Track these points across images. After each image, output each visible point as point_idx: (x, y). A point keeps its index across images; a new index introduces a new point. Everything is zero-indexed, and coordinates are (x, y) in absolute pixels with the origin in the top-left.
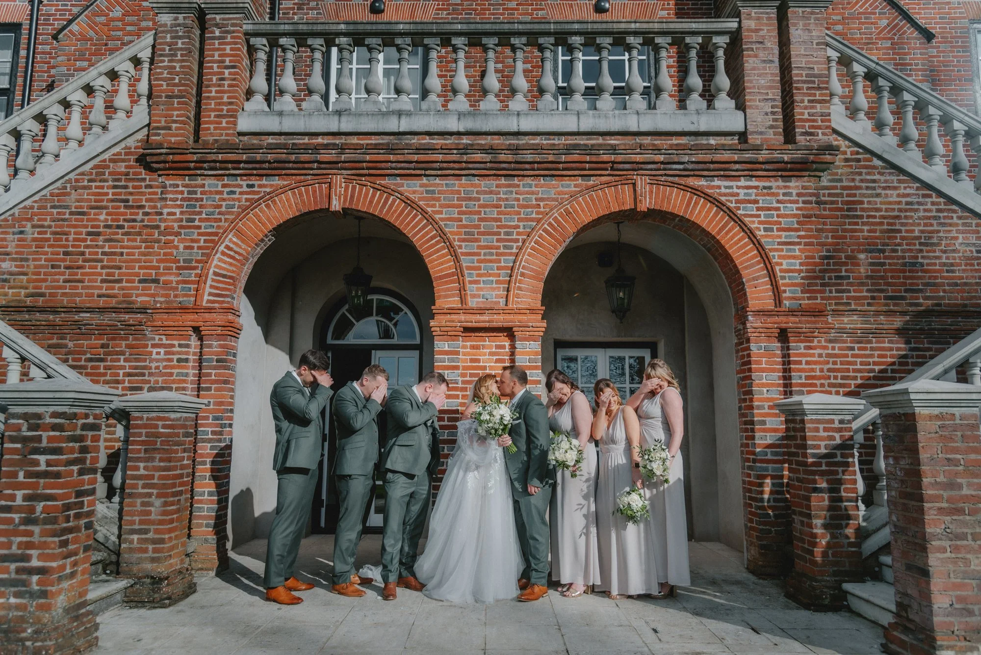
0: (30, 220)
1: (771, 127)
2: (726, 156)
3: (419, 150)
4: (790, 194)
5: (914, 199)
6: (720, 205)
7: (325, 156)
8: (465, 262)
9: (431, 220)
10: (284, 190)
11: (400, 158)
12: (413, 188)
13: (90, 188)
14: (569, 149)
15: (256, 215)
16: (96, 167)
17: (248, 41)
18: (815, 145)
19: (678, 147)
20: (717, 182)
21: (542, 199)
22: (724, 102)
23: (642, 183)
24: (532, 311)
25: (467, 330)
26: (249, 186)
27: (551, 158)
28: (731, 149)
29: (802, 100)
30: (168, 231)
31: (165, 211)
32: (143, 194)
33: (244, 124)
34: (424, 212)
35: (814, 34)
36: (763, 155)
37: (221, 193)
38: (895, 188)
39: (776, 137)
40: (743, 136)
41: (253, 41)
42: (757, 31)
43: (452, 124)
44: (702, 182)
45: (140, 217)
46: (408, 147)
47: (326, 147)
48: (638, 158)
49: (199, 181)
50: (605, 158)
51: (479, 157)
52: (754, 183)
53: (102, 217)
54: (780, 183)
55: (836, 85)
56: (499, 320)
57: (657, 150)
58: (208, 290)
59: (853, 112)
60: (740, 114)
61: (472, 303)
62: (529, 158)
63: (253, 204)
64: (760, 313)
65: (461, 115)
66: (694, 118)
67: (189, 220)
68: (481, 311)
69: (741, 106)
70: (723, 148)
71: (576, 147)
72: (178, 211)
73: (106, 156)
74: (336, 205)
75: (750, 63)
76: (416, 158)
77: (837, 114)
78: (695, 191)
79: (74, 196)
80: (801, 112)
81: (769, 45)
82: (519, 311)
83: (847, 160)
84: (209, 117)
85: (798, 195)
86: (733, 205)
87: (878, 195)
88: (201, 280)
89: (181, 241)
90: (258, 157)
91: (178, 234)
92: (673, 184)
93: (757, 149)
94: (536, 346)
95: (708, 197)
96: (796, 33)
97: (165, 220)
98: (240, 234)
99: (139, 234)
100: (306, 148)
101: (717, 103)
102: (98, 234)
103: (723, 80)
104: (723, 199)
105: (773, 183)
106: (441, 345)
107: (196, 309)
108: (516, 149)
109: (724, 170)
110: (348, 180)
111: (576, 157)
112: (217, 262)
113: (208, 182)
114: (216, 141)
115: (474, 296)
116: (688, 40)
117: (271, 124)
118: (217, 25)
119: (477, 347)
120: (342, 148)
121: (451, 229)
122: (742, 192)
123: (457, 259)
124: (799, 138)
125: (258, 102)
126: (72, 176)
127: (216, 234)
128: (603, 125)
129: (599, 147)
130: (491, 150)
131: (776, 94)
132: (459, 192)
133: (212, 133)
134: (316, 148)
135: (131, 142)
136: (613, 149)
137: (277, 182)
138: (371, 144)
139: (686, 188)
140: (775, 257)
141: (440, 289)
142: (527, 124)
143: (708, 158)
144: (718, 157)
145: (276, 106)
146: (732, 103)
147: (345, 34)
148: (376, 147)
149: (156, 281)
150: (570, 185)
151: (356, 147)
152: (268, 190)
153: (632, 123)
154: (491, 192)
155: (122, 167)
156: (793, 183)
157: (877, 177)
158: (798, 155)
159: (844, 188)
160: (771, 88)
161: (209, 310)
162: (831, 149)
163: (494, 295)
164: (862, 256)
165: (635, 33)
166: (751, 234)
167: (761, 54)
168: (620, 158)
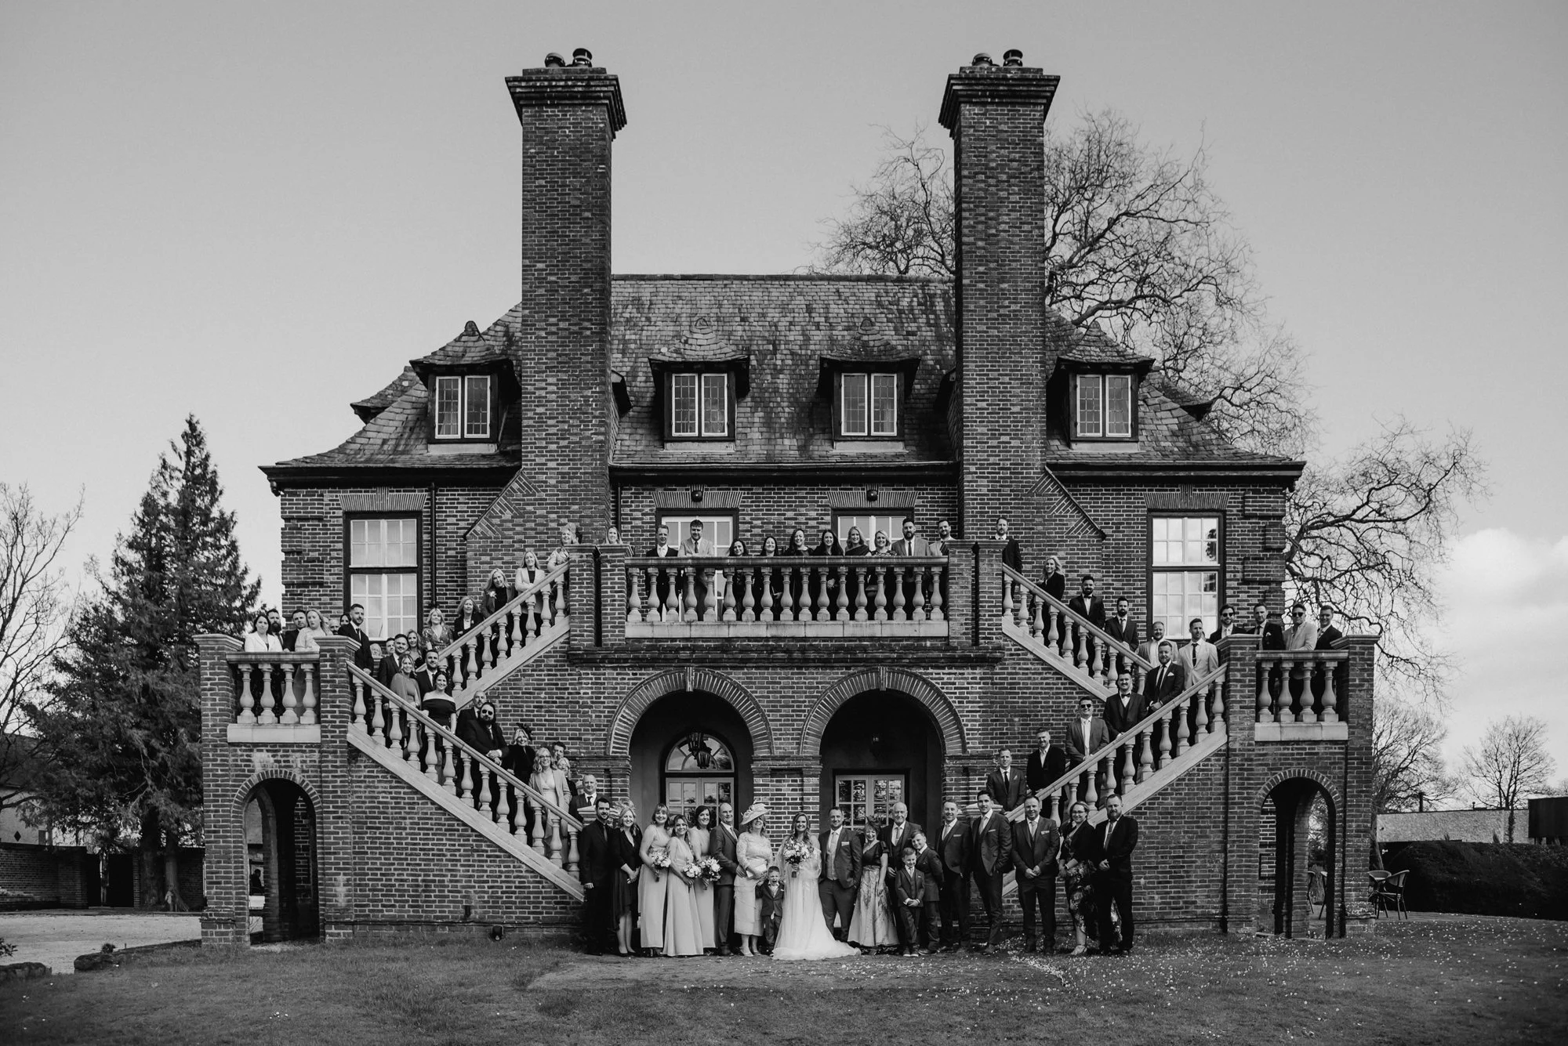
0: (498, 697)
1: (964, 634)
2: (935, 654)
3: (741, 651)
4: (975, 678)
5: (1051, 681)
6: (932, 686)
7: (684, 655)
8: (772, 725)
9: (749, 697)
10: (657, 677)
11: (730, 656)
12: (738, 676)
13: (533, 675)
14: (837, 649)
15: (640, 695)
16: (536, 661)
17: (627, 570)
18: (990, 646)
19: (905, 648)
20: (930, 671)
21: (820, 683)
22: (937, 614)
23: (883, 671)
24: (814, 758)
25: (773, 769)
26: (634, 674)
27: (826, 656)
28: (939, 649)
29: (984, 614)
30: (584, 705)
31: (582, 691)
32: (567, 680)
33: (631, 631)
34: (746, 692)
35: (995, 567)
36: (958, 653)
37: (616, 679)
38: (1040, 674)
39: (966, 641)
40: (947, 638)
41: (631, 570)
42: (958, 565)
43: (763, 632)
44: (922, 671)
45: (566, 695)
46: (735, 649)
47: (685, 648)
48: (880, 656)
49: (602, 671)
50: (860, 655)
51: (780, 655)
52: (954, 671)
53: (543, 696)
54: (970, 671)
55: (1009, 602)
56: (794, 764)
57: (893, 651)
58: (612, 745)
59: (1017, 621)
60: (946, 623)
61: (777, 753)
62: (812, 656)
63: (638, 687)
64: (952, 758)
65: (768, 625)
66: (917, 627)
67: (597, 698)
68: (782, 758)
69: (946, 618)
70: (933, 648)
71: (841, 648)
72: (590, 691)
73: (542, 654)
74: (690, 688)
75: (953, 589)
76: (740, 656)
77: (1007, 622)
78: (916, 676)
79: (524, 681)
80: (984, 624)
81: (965, 575)
82: (806, 759)
83: (1011, 655)
84: (607, 628)
85: (981, 679)
86: (939, 686)
87: (1029, 678)
88: (607, 738)
89: (593, 712)
90: (640, 656)
91: (591, 707)
92: (902, 673)
93: (954, 649)
94: (816, 780)
95: (925, 681)
96: (984, 567)
97: (582, 698)
98: (629, 707)
99: (567, 707)
100: (670, 649)
101: (933, 616)
102: (541, 707)
103: (937, 598)
104: (933, 682)
105: (966, 671)
106: (758, 780)
107: (606, 757)
108: (803, 650)
109: (935, 663)
110: (697, 671)
111: (841, 655)
112: (617, 727)
113: (607, 672)
114: (613, 645)
115: (777, 748)
116: (916, 570)
117: (646, 632)
118: (608, 561)
119: (780, 781)
120: (693, 649)
121: (763, 703)
122: (946, 677)
123: (767, 724)
124: (981, 641)
125: (635, 615)
126: (522, 668)
127: (615, 707)
128: (859, 633)
129: (857, 647)
130: (787, 651)
131: (968, 611)
132: (767, 678)
133: (610, 638)
134: (678, 650)
135: (557, 644)
136: (864, 649)
137: (651, 671)
138: (710, 646)
139: (911, 675)
140: (964, 720)
141: (756, 743)
142: (811, 632)
143: (925, 655)
144: (930, 654)
145: (648, 618)
146: (942, 616)
147: (691, 566)
148: (716, 648)
149: (580, 739)
150: (839, 673)
151: (701, 648)
152: (646, 677)
153: (877, 631)
154: (788, 678)
155: (552, 661)
156: (977, 671)
157: (1030, 666)
158: (980, 653)
159: (1009, 674)
160: (965, 606)
161: (615, 758)
162: (1000, 648)
163: (790, 747)
164: (1017, 719)
165: (882, 565)
166: (949, 705)
167: (960, 581)
168: (870, 656)
